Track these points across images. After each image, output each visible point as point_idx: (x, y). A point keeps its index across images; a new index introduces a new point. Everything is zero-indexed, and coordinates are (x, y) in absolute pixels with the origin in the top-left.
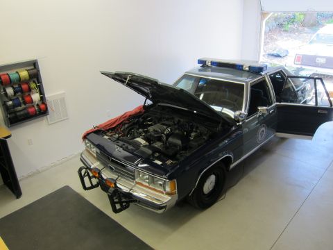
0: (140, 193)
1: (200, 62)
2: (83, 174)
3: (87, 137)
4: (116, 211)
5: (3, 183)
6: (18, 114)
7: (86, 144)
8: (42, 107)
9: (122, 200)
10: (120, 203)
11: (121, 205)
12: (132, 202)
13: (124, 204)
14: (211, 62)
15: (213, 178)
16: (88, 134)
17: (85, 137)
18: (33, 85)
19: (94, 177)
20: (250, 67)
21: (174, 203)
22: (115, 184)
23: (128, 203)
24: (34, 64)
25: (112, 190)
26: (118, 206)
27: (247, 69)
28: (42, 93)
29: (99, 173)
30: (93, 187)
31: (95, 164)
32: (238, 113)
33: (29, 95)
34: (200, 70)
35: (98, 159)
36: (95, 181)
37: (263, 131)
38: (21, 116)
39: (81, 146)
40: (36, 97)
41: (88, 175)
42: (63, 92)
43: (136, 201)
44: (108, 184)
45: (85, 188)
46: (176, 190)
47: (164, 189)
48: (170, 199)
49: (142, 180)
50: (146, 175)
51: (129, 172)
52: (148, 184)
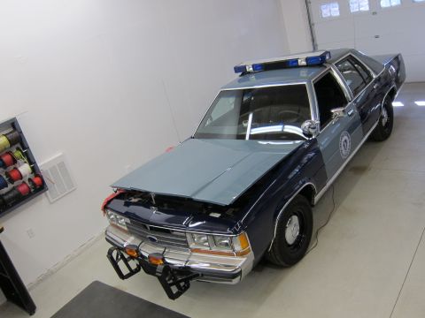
0: (200, 263)
1: (237, 69)
2: (115, 257)
3: (109, 206)
4: (172, 296)
5: (5, 299)
6: (6, 197)
7: (109, 216)
8: (37, 180)
9: (178, 280)
10: (177, 283)
11: (179, 287)
12: (191, 278)
13: (182, 284)
14: (253, 66)
15: (295, 219)
16: (109, 202)
17: (105, 208)
18: (17, 154)
19: (132, 258)
20: (307, 59)
21: (251, 265)
22: (163, 259)
23: (187, 281)
24: (13, 124)
25: (160, 268)
26: (174, 289)
27: (304, 63)
28: (31, 161)
29: (138, 251)
30: (132, 273)
31: (129, 241)
32: (306, 124)
33: (16, 168)
34: (240, 81)
35: (131, 232)
36: (133, 264)
37: (346, 141)
38: (10, 200)
39: (103, 222)
40: (25, 169)
41: (123, 257)
42: (60, 154)
43: (198, 275)
44: (154, 262)
45: (122, 277)
46: (250, 246)
47: (233, 248)
48: (244, 259)
49: (199, 244)
50: (202, 237)
51: (179, 238)
52: (208, 248)
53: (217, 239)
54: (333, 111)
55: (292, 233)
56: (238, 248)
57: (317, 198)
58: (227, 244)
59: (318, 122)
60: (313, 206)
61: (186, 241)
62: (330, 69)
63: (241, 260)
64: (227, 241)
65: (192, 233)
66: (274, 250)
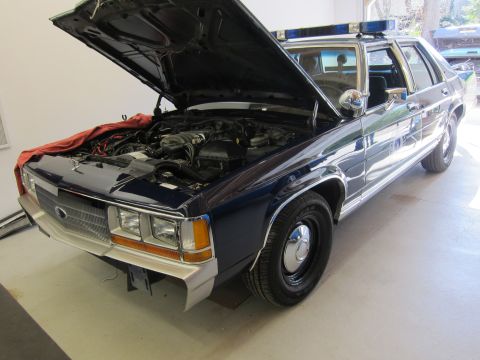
14: (286, 32)
15: (304, 230)
20: (360, 25)
27: (356, 30)
46: (212, 247)
47: (180, 245)
48: (195, 269)
49: (126, 230)
50: (134, 217)
51: (96, 214)
52: (139, 239)
53: (158, 222)
54: (389, 91)
55: (295, 255)
56: (189, 245)
57: (346, 209)
58: (170, 236)
59: (367, 92)
60: (336, 222)
61: (105, 221)
62: (391, 45)
63: (189, 270)
64: (173, 230)
65: (118, 207)
66: (259, 273)
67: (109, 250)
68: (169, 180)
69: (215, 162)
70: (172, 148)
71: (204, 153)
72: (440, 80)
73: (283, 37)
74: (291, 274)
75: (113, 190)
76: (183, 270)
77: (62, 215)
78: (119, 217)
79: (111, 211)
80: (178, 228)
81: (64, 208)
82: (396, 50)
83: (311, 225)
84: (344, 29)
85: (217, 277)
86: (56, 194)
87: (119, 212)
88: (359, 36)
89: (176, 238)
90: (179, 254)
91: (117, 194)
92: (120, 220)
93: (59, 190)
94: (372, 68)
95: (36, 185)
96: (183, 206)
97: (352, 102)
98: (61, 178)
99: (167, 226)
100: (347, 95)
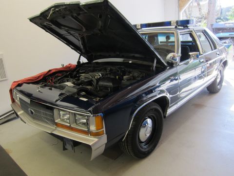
14: (141, 25)
20: (177, 22)
27: (175, 24)
46: (104, 129)
47: (88, 128)
48: (96, 140)
49: (63, 120)
50: (67, 114)
51: (48, 112)
52: (69, 125)
53: (78, 117)
54: (191, 54)
55: (145, 133)
56: (93, 128)
57: (170, 111)
58: (84, 124)
59: (180, 54)
60: (165, 117)
61: (53, 116)
62: (191, 31)
63: (93, 141)
64: (85, 121)
65: (59, 109)
66: (127, 142)
67: (54, 130)
68: (84, 96)
69: (106, 87)
70: (86, 81)
71: (101, 83)
72: (215, 48)
73: (140, 27)
74: (143, 142)
75: (57, 101)
76: (90, 140)
77: (32, 113)
78: (59, 114)
79: (55, 111)
80: (88, 120)
81: (33, 109)
82: (194, 34)
83: (153, 119)
84: (169, 23)
85: (106, 144)
86: (29, 102)
87: (59, 112)
88: (176, 27)
89: (87, 124)
90: (88, 132)
91: (59, 103)
92: (60, 116)
93: (31, 101)
94: (182, 42)
95: (19, 98)
96: (90, 109)
97: (173, 59)
98: (32, 94)
99: (83, 119)
100: (170, 55)
